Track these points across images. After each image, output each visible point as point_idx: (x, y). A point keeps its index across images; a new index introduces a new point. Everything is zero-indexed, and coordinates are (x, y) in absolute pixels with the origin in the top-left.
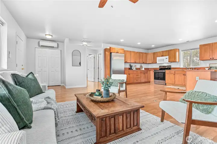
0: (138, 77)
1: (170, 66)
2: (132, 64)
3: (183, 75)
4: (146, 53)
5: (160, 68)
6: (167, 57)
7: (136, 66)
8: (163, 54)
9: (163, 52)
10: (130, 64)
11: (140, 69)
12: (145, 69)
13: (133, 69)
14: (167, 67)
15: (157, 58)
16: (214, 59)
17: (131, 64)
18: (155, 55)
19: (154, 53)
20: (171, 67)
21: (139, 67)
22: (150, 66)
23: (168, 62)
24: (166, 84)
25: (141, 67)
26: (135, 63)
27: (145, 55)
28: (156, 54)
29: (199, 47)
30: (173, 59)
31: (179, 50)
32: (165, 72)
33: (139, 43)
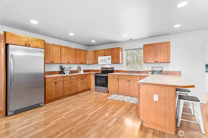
0: (71, 85)
1: (113, 68)
2: (64, 66)
3: (128, 81)
4: (85, 51)
5: (102, 70)
6: (110, 57)
7: (70, 69)
8: (105, 52)
9: (105, 50)
10: (60, 65)
11: (77, 72)
12: (84, 71)
13: (65, 72)
14: (109, 70)
15: (99, 57)
16: (157, 62)
17: (62, 65)
18: (96, 54)
19: (95, 51)
20: (114, 70)
21: (77, 70)
22: (91, 68)
23: (110, 63)
24: (108, 91)
25: (79, 68)
26: (69, 63)
27: (84, 52)
28: (98, 52)
29: (142, 47)
30: (116, 60)
31: (122, 49)
32: (107, 76)
33: (72, 34)
